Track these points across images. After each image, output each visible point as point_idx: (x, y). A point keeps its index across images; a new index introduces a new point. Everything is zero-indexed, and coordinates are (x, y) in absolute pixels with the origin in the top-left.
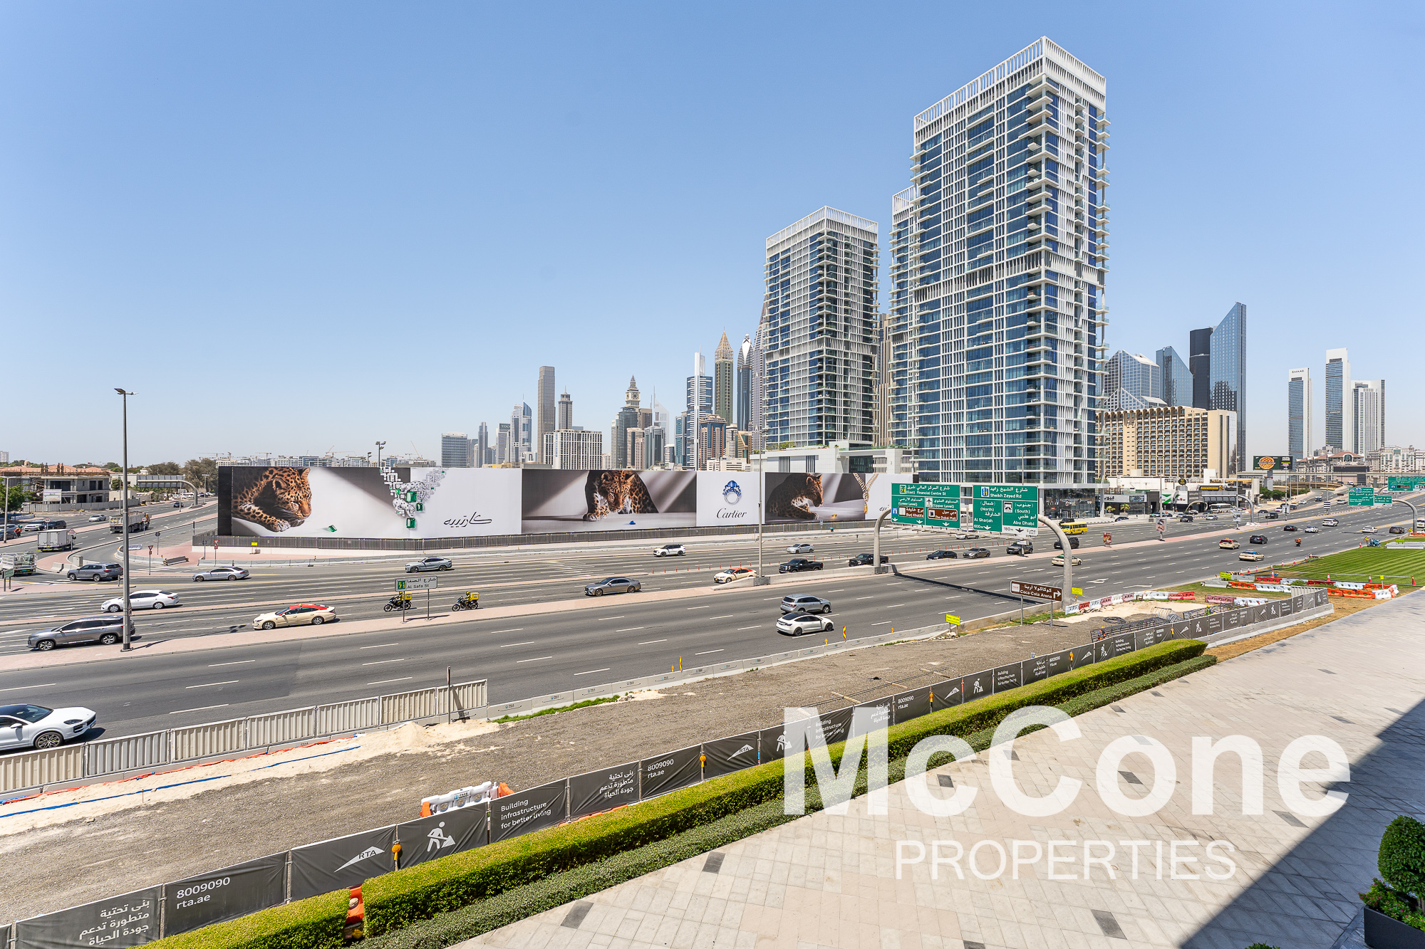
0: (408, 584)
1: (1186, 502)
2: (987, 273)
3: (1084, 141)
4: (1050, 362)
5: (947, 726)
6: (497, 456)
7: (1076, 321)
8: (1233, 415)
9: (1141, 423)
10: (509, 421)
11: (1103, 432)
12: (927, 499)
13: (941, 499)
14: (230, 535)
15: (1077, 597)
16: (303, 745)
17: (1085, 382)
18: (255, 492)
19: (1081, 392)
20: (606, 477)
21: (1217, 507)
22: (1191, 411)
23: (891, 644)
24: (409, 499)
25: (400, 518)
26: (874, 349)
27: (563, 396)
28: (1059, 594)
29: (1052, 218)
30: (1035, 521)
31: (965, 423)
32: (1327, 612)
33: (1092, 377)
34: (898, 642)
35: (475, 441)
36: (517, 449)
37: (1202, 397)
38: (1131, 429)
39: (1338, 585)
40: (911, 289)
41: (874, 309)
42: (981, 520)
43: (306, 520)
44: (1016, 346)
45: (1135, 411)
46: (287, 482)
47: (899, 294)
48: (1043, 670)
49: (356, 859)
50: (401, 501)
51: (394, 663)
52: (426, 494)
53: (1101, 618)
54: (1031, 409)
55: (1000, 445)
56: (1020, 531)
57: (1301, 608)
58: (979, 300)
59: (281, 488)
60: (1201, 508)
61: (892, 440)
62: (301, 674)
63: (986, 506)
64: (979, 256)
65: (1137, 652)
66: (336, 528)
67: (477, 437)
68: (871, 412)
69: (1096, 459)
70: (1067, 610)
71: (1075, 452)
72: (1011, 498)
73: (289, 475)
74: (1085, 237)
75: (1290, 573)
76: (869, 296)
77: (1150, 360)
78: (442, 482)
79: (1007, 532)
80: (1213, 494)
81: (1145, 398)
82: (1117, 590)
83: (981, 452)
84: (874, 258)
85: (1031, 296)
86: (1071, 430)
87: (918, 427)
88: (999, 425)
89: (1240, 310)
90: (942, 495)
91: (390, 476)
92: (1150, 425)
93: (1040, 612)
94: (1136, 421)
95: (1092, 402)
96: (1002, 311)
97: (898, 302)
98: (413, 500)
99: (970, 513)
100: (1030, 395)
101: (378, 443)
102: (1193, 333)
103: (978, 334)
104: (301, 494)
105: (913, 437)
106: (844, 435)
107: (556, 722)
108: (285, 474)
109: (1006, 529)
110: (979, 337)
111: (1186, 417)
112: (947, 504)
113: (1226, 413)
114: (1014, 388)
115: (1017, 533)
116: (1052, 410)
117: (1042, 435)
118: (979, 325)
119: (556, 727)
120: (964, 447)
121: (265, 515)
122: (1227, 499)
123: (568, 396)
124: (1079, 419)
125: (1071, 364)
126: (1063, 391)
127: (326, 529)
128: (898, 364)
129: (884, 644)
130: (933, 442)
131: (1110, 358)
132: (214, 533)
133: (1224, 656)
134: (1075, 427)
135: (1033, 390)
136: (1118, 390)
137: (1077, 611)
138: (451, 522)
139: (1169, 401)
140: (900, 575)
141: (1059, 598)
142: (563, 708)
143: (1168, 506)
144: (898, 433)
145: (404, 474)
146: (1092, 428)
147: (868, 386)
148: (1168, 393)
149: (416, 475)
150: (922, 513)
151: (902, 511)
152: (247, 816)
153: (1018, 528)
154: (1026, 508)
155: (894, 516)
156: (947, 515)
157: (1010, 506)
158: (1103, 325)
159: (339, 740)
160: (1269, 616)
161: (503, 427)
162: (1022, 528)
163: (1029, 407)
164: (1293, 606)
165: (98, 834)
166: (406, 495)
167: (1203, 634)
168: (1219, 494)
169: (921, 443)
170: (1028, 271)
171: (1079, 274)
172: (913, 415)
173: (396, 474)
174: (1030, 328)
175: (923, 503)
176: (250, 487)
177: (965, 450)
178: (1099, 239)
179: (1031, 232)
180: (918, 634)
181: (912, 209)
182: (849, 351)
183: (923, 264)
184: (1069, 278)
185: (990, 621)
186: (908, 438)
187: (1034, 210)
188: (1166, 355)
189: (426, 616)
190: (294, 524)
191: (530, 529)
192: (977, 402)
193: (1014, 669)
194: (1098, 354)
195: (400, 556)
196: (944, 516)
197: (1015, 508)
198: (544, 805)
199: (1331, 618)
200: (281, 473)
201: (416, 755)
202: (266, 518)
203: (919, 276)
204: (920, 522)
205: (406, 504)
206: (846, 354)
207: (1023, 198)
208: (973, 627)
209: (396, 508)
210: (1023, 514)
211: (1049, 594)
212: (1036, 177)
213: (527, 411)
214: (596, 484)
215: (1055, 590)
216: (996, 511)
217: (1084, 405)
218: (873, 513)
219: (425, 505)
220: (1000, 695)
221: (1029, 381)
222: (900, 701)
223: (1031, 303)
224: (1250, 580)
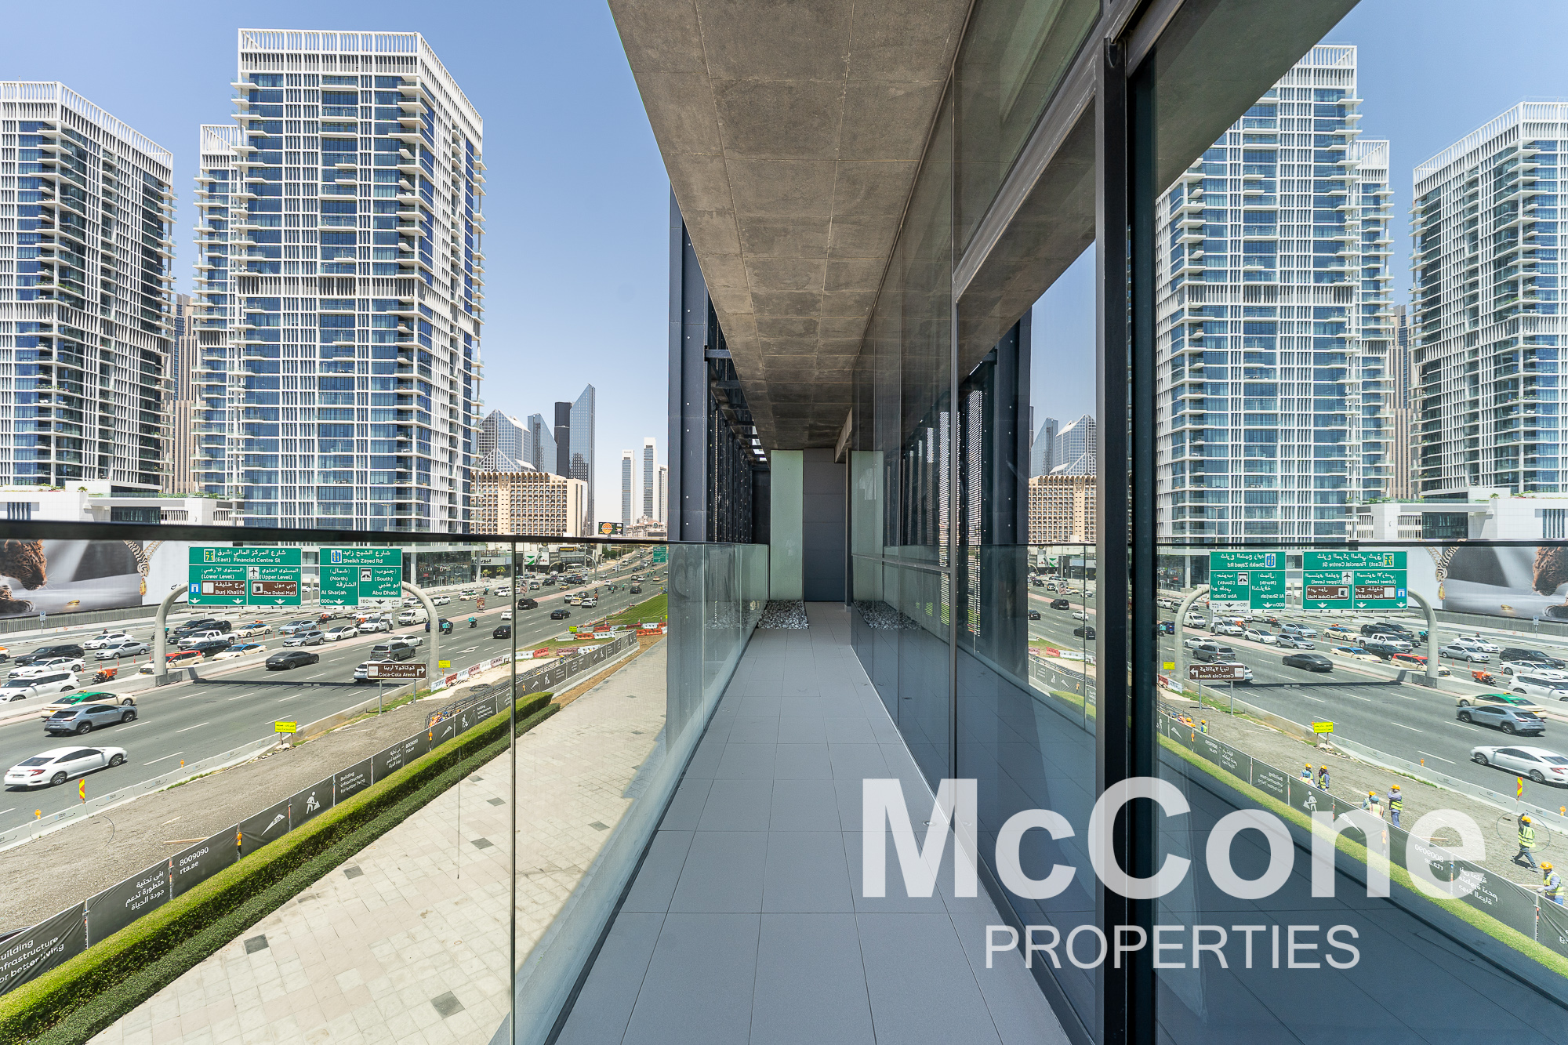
1: (547, 563)
2: (347, 285)
3: (460, 174)
4: (423, 409)
5: (263, 869)
7: (452, 369)
8: (585, 484)
9: (514, 486)
11: (477, 493)
12: (251, 569)
13: (273, 568)
15: (444, 670)
17: (460, 437)
19: (456, 448)
21: (572, 567)
22: (555, 479)
23: (180, 784)
26: (163, 344)
28: (423, 670)
29: (426, 246)
30: (398, 589)
31: (316, 470)
32: (636, 649)
33: (467, 433)
34: (193, 779)
37: (564, 467)
38: (505, 492)
39: (644, 626)
40: (233, 273)
41: (165, 284)
42: (331, 593)
44: (384, 383)
45: (509, 474)
47: (211, 274)
48: (398, 760)
53: (467, 688)
54: (401, 460)
55: (364, 501)
56: (380, 602)
57: (620, 649)
58: (337, 315)
60: (560, 568)
61: (197, 486)
63: (338, 575)
64: (336, 260)
65: (498, 715)
68: (158, 440)
69: (471, 522)
70: (433, 686)
71: (450, 512)
72: (370, 564)
74: (461, 280)
75: (617, 621)
76: (153, 263)
77: (522, 425)
79: (366, 605)
80: (569, 555)
81: (518, 461)
82: (485, 658)
83: (338, 509)
84: (165, 205)
85: (402, 328)
86: (446, 488)
87: (242, 469)
88: (362, 476)
89: (591, 391)
90: (274, 563)
92: (522, 489)
93: (403, 695)
94: (509, 484)
95: (467, 459)
96: (367, 336)
97: (210, 284)
99: (316, 585)
100: (401, 444)
102: (557, 404)
103: (335, 359)
105: (235, 483)
106: (100, 471)
109: (364, 601)
110: (336, 363)
111: (551, 484)
112: (282, 574)
113: (581, 482)
114: (382, 433)
115: (378, 605)
116: (425, 464)
117: (414, 491)
118: (337, 347)
120: (315, 501)
122: (578, 559)
124: (453, 477)
125: (446, 416)
126: (438, 444)
128: (209, 376)
129: (165, 788)
130: (267, 492)
131: (487, 416)
133: (566, 702)
134: (450, 485)
135: (405, 439)
136: (494, 450)
137: (444, 685)
139: (538, 467)
140: (205, 681)
141: (423, 675)
143: (531, 568)
144: (208, 476)
146: (467, 487)
147: (151, 402)
148: (537, 460)
150: (243, 589)
151: (208, 588)
153: (378, 599)
154: (387, 575)
155: (192, 595)
156: (281, 590)
157: (368, 573)
158: (478, 380)
160: (599, 659)
162: (382, 599)
163: (399, 458)
164: (614, 647)
167: (551, 685)
168: (573, 555)
169: (248, 493)
170: (398, 297)
171: (455, 318)
172: (235, 452)
174: (401, 366)
175: (244, 575)
177: (316, 505)
178: (475, 287)
179: (402, 253)
180: (227, 760)
181: (234, 158)
182: (113, 338)
183: (252, 243)
184: (444, 319)
185: (341, 719)
186: (226, 484)
187: (405, 228)
188: (536, 422)
192: (333, 445)
193: (362, 768)
194: (474, 409)
196: (277, 590)
197: (374, 575)
199: (638, 653)
203: (245, 257)
204: (238, 601)
206: (104, 341)
207: (393, 209)
208: (316, 731)
210: (385, 583)
211: (412, 672)
212: (409, 191)
215: (418, 666)
216: (350, 581)
217: (459, 462)
218: (156, 592)
220: (343, 804)
221: (400, 427)
222: (183, 862)
223: (402, 336)
224: (590, 631)
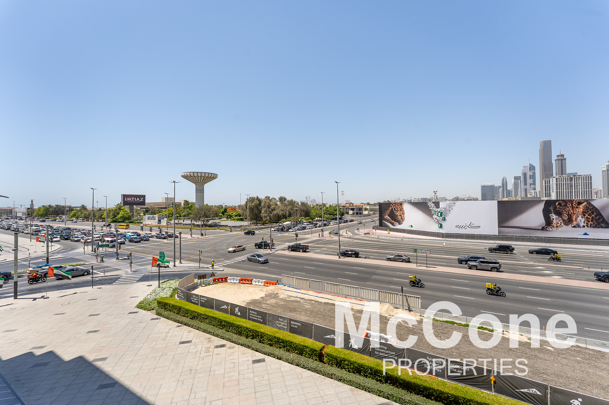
0: (418, 251)
6: (513, 194)
10: (520, 174)
14: (382, 226)
16: (355, 299)
18: (388, 212)
20: (560, 204)
24: (439, 215)
25: (436, 223)
27: (558, 156)
35: (500, 187)
36: (526, 190)
43: (403, 222)
46: (397, 208)
49: (328, 337)
50: (436, 216)
51: (403, 281)
52: (447, 213)
59: (395, 210)
62: (374, 277)
66: (413, 226)
67: (501, 185)
73: (398, 206)
78: (454, 208)
91: (431, 205)
98: (441, 216)
101: (434, 192)
104: (401, 213)
107: (446, 328)
108: (397, 205)
119: (445, 330)
121: (391, 220)
123: (563, 156)
127: (409, 226)
132: (378, 226)
138: (459, 227)
142: (459, 324)
145: (437, 204)
149: (442, 205)
152: (329, 313)
159: (365, 301)
161: (516, 178)
165: (304, 303)
166: (438, 213)
173: (434, 205)
176: (387, 210)
189: (426, 266)
190: (400, 224)
191: (504, 232)
195: (435, 240)
198: (394, 353)
200: (395, 205)
201: (383, 316)
202: (391, 221)
205: (438, 217)
209: (434, 219)
213: (532, 168)
214: (551, 209)
219: (447, 218)
